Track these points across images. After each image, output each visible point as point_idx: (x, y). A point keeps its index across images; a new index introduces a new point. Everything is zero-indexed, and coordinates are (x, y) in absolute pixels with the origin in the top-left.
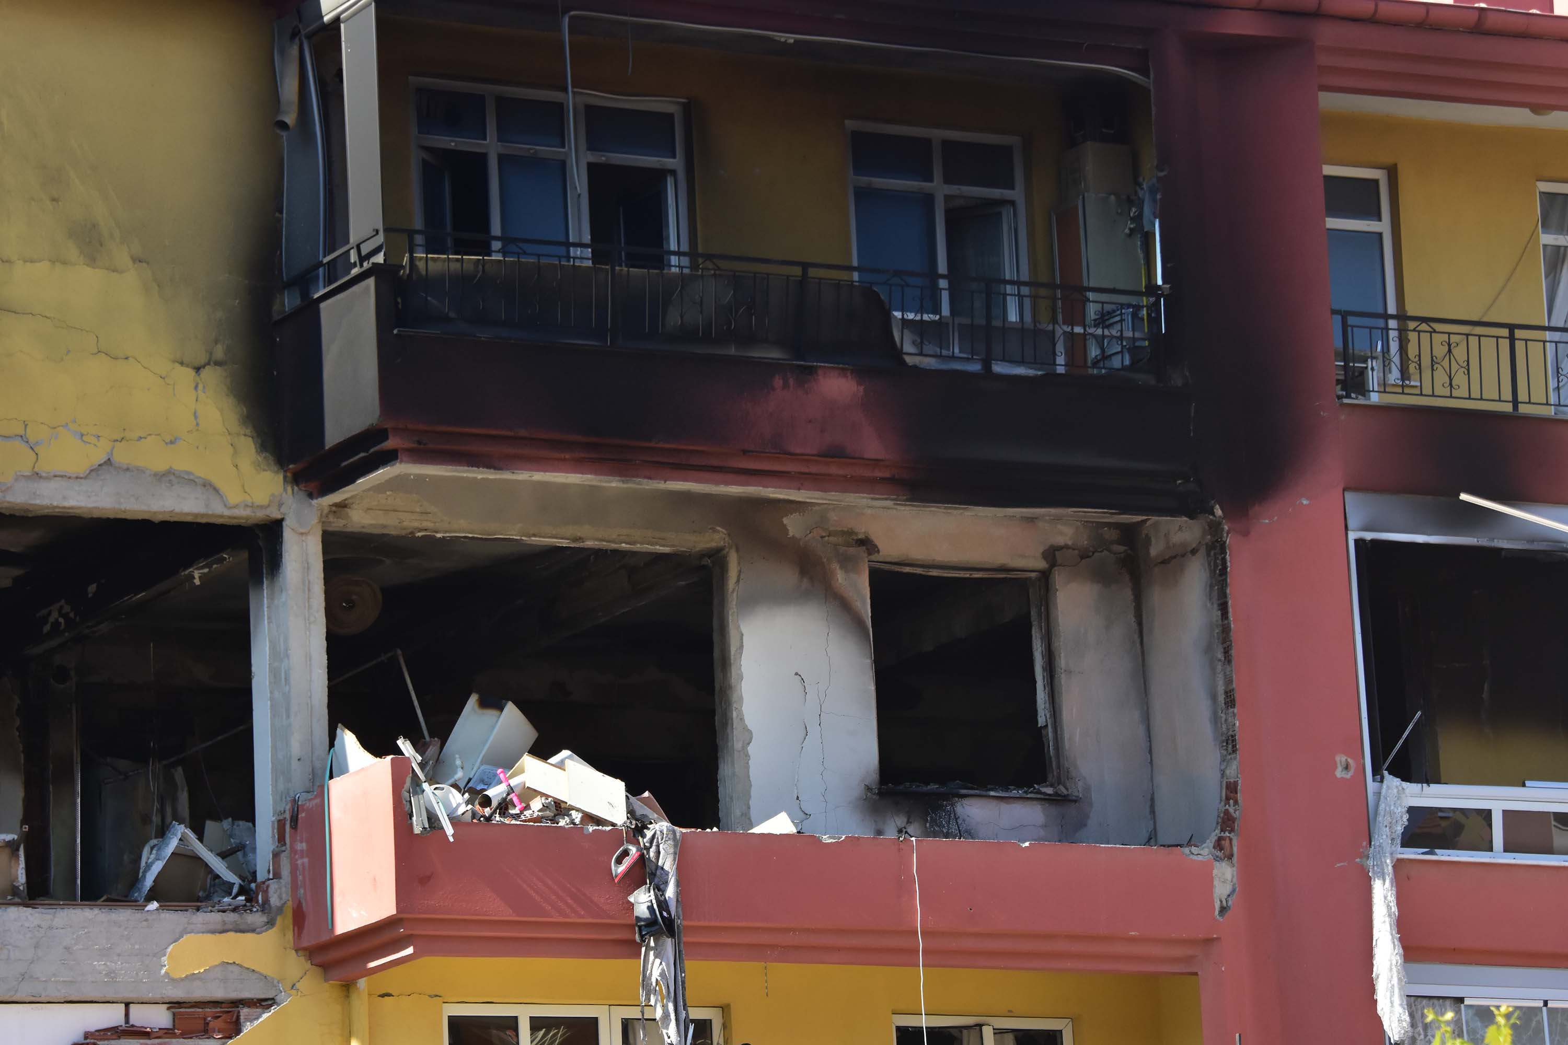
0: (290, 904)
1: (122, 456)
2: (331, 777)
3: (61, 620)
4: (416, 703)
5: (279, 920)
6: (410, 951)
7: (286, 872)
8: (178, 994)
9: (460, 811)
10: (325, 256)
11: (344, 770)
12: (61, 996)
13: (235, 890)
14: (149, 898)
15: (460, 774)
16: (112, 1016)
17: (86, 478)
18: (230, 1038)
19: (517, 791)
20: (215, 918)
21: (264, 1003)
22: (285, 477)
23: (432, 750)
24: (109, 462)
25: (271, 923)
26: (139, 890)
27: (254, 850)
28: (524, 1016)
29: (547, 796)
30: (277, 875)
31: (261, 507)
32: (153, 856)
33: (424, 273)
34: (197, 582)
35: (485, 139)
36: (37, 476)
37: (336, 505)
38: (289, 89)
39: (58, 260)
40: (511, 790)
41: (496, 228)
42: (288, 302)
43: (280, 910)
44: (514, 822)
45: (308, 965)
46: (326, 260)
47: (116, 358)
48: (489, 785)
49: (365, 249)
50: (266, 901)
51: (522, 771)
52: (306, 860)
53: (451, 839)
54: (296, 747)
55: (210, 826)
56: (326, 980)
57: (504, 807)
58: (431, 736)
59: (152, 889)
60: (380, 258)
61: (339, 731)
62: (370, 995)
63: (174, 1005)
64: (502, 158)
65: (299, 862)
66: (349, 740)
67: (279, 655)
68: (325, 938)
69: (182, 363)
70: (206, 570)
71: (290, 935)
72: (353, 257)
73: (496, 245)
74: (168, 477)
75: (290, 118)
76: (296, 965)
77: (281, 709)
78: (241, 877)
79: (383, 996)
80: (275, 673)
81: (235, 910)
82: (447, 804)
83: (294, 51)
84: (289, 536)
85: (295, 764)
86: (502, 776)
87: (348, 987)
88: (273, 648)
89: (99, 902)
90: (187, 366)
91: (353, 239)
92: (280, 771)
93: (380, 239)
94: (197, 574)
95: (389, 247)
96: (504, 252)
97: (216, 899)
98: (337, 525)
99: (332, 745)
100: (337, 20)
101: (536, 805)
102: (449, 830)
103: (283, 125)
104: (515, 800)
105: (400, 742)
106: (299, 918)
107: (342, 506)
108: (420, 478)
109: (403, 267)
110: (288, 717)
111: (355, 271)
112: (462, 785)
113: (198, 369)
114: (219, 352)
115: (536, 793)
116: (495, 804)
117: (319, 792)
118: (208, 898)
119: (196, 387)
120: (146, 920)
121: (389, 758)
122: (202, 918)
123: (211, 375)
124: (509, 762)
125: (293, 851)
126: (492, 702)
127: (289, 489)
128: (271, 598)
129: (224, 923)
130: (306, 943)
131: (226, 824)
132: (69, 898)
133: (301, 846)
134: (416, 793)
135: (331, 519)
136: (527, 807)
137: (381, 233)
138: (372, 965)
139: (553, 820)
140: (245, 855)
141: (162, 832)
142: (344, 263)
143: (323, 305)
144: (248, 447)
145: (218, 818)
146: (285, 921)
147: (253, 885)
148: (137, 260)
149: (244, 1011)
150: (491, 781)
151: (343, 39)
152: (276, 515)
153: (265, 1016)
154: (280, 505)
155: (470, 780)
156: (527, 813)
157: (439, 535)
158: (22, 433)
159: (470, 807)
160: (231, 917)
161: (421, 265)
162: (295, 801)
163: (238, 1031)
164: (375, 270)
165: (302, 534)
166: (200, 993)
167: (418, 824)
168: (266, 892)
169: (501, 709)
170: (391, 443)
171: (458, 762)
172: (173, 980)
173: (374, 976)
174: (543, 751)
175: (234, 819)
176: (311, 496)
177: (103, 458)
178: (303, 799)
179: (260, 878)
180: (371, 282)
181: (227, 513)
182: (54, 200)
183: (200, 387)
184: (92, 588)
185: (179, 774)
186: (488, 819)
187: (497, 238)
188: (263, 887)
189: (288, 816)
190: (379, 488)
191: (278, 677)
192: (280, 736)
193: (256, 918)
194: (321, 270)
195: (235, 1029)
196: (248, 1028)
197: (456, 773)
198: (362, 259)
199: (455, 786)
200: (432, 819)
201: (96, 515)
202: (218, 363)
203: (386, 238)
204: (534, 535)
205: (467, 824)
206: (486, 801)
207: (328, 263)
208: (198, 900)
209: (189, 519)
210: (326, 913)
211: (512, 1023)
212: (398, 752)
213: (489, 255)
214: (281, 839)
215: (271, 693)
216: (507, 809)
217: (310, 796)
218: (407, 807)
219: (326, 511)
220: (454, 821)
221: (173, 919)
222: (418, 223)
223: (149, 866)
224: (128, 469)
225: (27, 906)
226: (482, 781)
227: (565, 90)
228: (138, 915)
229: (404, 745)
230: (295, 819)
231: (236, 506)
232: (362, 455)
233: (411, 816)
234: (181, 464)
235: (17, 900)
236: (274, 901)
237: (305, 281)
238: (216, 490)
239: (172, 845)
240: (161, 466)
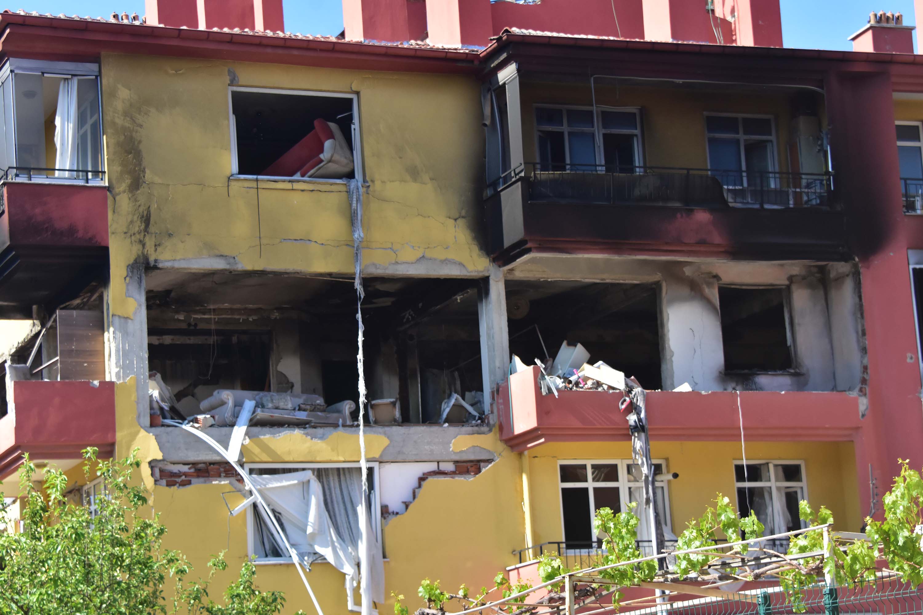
0: (497, 423)
1: (428, 254)
2: (511, 374)
3: (410, 317)
4: (543, 345)
5: (493, 429)
6: (543, 440)
7: (495, 411)
8: (457, 458)
9: (561, 385)
10: (502, 174)
11: (515, 371)
12: (414, 458)
13: (477, 418)
14: (445, 422)
15: (560, 372)
16: (433, 467)
17: (415, 263)
18: (477, 474)
19: (581, 378)
20: (469, 429)
21: (489, 461)
22: (490, 260)
23: (549, 363)
24: (423, 257)
25: (490, 431)
26: (441, 419)
27: (483, 403)
28: (589, 463)
29: (593, 379)
30: (492, 412)
31: (482, 272)
32: (446, 406)
33: (539, 179)
34: (459, 301)
35: (562, 126)
36: (397, 263)
37: (509, 270)
38: (487, 111)
39: (403, 181)
40: (579, 377)
41: (568, 161)
42: (489, 192)
43: (494, 425)
44: (581, 390)
45: (505, 446)
46: (503, 176)
47: (425, 217)
49: (517, 171)
50: (488, 422)
51: (583, 370)
52: (503, 406)
53: (557, 397)
54: (497, 364)
55: (467, 394)
56: (512, 452)
57: (577, 384)
58: (550, 357)
59: (446, 418)
60: (522, 174)
61: (513, 356)
62: (529, 457)
63: (456, 462)
64: (570, 134)
65: (500, 407)
66: (517, 360)
67: (490, 328)
68: (511, 436)
69: (450, 218)
70: (462, 296)
71: (498, 435)
72: (513, 174)
73: (568, 167)
74: (446, 261)
75: (488, 122)
76: (501, 447)
77: (491, 349)
78: (479, 413)
79: (534, 457)
80: (488, 335)
81: (477, 426)
82: (555, 384)
83: (489, 97)
84: (492, 282)
85: (497, 369)
86: (575, 372)
87: (521, 454)
88: (487, 325)
89: (426, 424)
90: (452, 219)
91: (513, 167)
92: (492, 372)
93: (522, 167)
94: (459, 298)
95: (526, 170)
96: (571, 170)
97: (470, 421)
98: (510, 277)
99: (511, 362)
100: (504, 84)
101: (589, 383)
102: (556, 393)
103: (485, 125)
104: (581, 381)
105: (536, 360)
106: (501, 429)
107: (512, 270)
108: (541, 258)
109: (531, 177)
110: (494, 351)
111: (514, 180)
112: (561, 376)
113: (456, 220)
114: (463, 213)
115: (588, 378)
116: (573, 383)
117: (506, 380)
118: (467, 421)
119: (455, 227)
120: (444, 430)
121: (532, 366)
122: (464, 429)
123: (461, 222)
124: (578, 367)
125: (498, 403)
126: (572, 343)
127: (491, 265)
128: (486, 306)
129: (473, 431)
130: (504, 438)
131: (473, 393)
132: (417, 423)
133: (501, 401)
134: (543, 380)
135: (508, 275)
136: (586, 384)
137: (523, 164)
138: (529, 445)
139: (596, 388)
140: (481, 404)
141: (450, 396)
142: (509, 177)
143: (502, 193)
144: (475, 249)
145: (470, 391)
146: (496, 429)
147: (483, 416)
148: (431, 179)
149: (482, 464)
150: (572, 374)
151: (507, 90)
152: (487, 274)
153: (490, 466)
154: (488, 271)
155: (564, 374)
156: (586, 386)
157: (549, 280)
158: (391, 247)
159: (564, 384)
160: (476, 428)
161: (538, 176)
162: (498, 384)
163: (480, 472)
164: (521, 179)
165: (497, 281)
166: (465, 457)
167: (544, 392)
168: (488, 419)
169: (576, 346)
170: (528, 245)
171: (559, 367)
172: (454, 453)
173: (531, 450)
174: (592, 362)
175: (476, 391)
176: (500, 266)
177: (421, 255)
178: (500, 383)
179: (486, 413)
180: (519, 183)
181: (468, 274)
182: (401, 158)
183: (457, 226)
184: (420, 305)
185: (456, 374)
186: (571, 389)
187: (568, 164)
188: (487, 417)
189: (495, 389)
190: (526, 263)
191: (490, 337)
192: (491, 359)
193: (485, 429)
194: (501, 180)
195: (478, 471)
196: (483, 470)
197: (558, 371)
198: (516, 175)
199: (559, 377)
200: (549, 389)
201: (420, 277)
202: (463, 217)
203: (525, 167)
204: (586, 279)
205: (563, 391)
206: (570, 382)
207: (504, 177)
208: (464, 422)
209: (455, 277)
210: (511, 427)
211: (584, 467)
212: (535, 364)
213: (565, 171)
214: (493, 398)
215: (488, 342)
216: (578, 384)
217: (503, 382)
218: (540, 385)
219: (506, 272)
220: (558, 390)
221: (454, 430)
222: (538, 160)
223: (444, 410)
224: (431, 259)
225: (399, 426)
226: (569, 374)
227: (592, 105)
228: (441, 429)
229: (538, 361)
230: (498, 391)
231: (471, 272)
232: (518, 250)
233: (541, 388)
234: (451, 256)
235: (396, 424)
236: (491, 422)
237: (495, 184)
238: (464, 266)
239: (453, 401)
240: (443, 257)
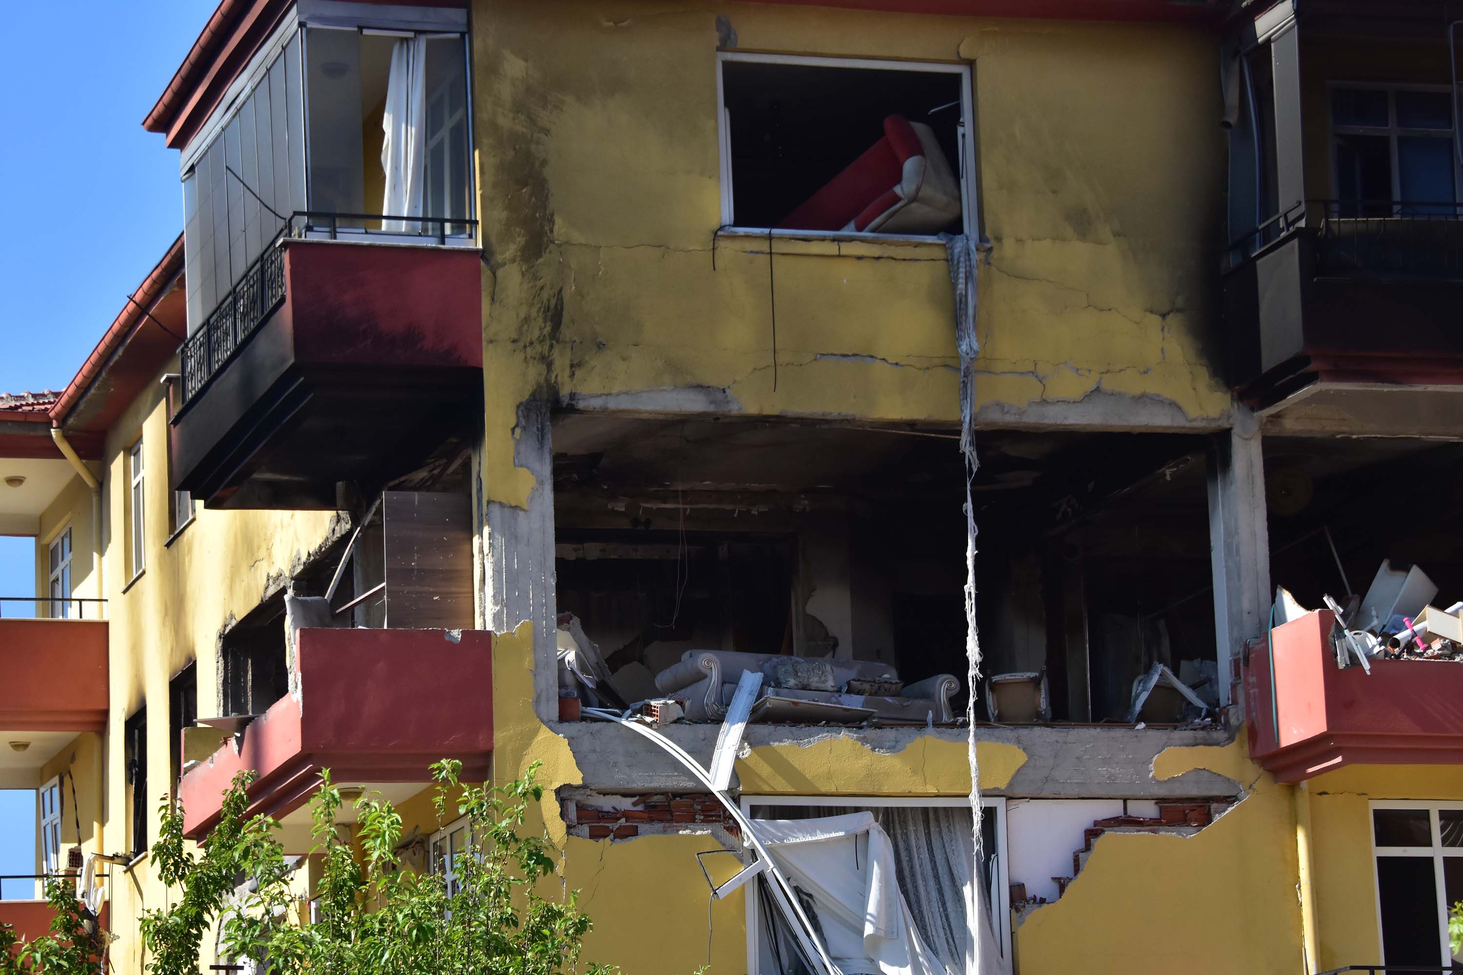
0: (1245, 724)
1: (1108, 384)
2: (1274, 626)
3: (1069, 510)
4: (1340, 567)
5: (1237, 737)
6: (1339, 759)
7: (1241, 700)
8: (1162, 792)
9: (1376, 650)
10: (1260, 224)
11: (1283, 620)
12: (1076, 792)
13: (1203, 714)
14: (1138, 721)
15: (1375, 622)
16: (1113, 809)
17: (1081, 402)
18: (1204, 826)
19: (1420, 635)
20: (1188, 734)
21: (1229, 800)
22: (1232, 398)
23: (1353, 604)
24: (1098, 389)
25: (1231, 739)
26: (1132, 713)
27: (1217, 683)
28: (1434, 809)
29: (1445, 639)
30: (1235, 702)
31: (1214, 419)
32: (1140, 688)
33: (1337, 233)
34: (1168, 478)
35: (1387, 126)
36: (1044, 402)
37: (1272, 416)
38: (1232, 97)
39: (1059, 238)
40: (1415, 634)
41: (1397, 196)
42: (1232, 260)
43: (1238, 728)
44: (1418, 659)
45: (1261, 771)
46: (1261, 227)
47: (1102, 310)
48: (1400, 630)
49: (1291, 217)
50: (1227, 722)
51: (1423, 619)
52: (1256, 690)
53: (1368, 673)
54: (1246, 604)
55: (1184, 665)
56: (1276, 782)
57: (1410, 647)
58: (1353, 592)
59: (1141, 713)
60: (1302, 224)
61: (1278, 590)
62: (1311, 793)
63: (1160, 801)
64: (1401, 140)
65: (1252, 691)
66: (1287, 598)
67: (1231, 533)
68: (1273, 750)
69: (1152, 312)
70: (1175, 469)
71: (1246, 748)
72: (1282, 224)
73: (1396, 208)
74: (1141, 399)
75: (1233, 119)
76: (1252, 771)
77: (1235, 574)
78: (1208, 704)
79: (1321, 794)
80: (1228, 547)
81: (1203, 728)
82: (1364, 645)
83: (1236, 67)
84: (1236, 440)
85: (1245, 616)
86: (1407, 623)
87: (1293, 788)
88: (1226, 528)
89: (1101, 723)
90: (1156, 314)
91: (1282, 210)
92: (1235, 621)
93: (1302, 208)
94: (1168, 472)
95: (1308, 214)
96: (1403, 215)
97: (1189, 721)
98: (1274, 431)
99: (1273, 601)
100: (1268, 41)
101: (1436, 645)
102: (1367, 666)
103: (1227, 125)
104: (1419, 642)
105: (1325, 599)
106: (1253, 735)
107: (1278, 416)
108: (1339, 392)
109: (1321, 230)
110: (1239, 580)
111: (1283, 234)
112: (1378, 631)
113: (1164, 316)
114: (1180, 301)
115: (1434, 636)
116: (1402, 645)
117: (1264, 638)
118: (1184, 719)
119: (1163, 330)
120: (1137, 737)
121: (1317, 611)
122: (1178, 735)
123: (1173, 320)
124: (1414, 612)
125: (1247, 683)
126: (1401, 566)
127: (1236, 405)
128: (1224, 489)
129: (1196, 738)
130: (1260, 753)
131: (1196, 663)
132: (1082, 721)
133: (1252, 679)
134: (1339, 638)
135: (1269, 427)
136: (1429, 647)
137: (1303, 205)
138: (1310, 770)
139: (1451, 657)
140: (1211, 686)
141: (1148, 670)
142: (1274, 229)
143: (1258, 262)
144: (1203, 374)
145: (1190, 658)
146: (1242, 736)
147: (1217, 709)
148: (1116, 234)
149: (1214, 806)
150: (1401, 628)
151: (1273, 55)
152: (1226, 425)
153: (1230, 809)
154: (1229, 417)
155: (1384, 626)
156: (1429, 652)
157: (1354, 437)
158: (1032, 369)
159: (1383, 647)
160: (1201, 734)
161: (1335, 227)
162: (1246, 645)
163: (1210, 821)
164: (1299, 232)
165: (1246, 439)
166: (1179, 791)
167: (1342, 661)
168: (1227, 715)
169: (1408, 570)
170: (1313, 367)
171: (1374, 613)
172: (1158, 782)
173: (1314, 779)
174: (1442, 604)
175: (1202, 659)
176: (1253, 410)
177: (1092, 386)
178: (1252, 642)
179: (1223, 703)
180: (1295, 242)
181: (1188, 425)
182: (1055, 192)
183: (1166, 329)
184: (1091, 485)
185: (1162, 624)
186: (1398, 657)
187: (1397, 203)
188: (1225, 711)
189: (1241, 656)
190: (1307, 401)
191: (1231, 550)
192: (1234, 595)
193: (1220, 735)
194: (1257, 234)
195: (1207, 819)
196: (1217, 818)
197: (1372, 621)
198: (1288, 225)
199: (1372, 632)
200: (1353, 657)
201: (1089, 430)
202: (1179, 310)
203: (1307, 207)
204: (1431, 434)
205: (1381, 661)
206: (1396, 644)
207: (1263, 229)
208: (1177, 721)
209: (1160, 431)
210: (1273, 733)
211: (1425, 815)
212: (1325, 606)
213: (1391, 216)
214: (1237, 674)
215: (1226, 562)
216: (1413, 648)
217: (1258, 641)
218: (1333, 648)
219: (1265, 420)
220: (1371, 658)
221: (1156, 736)
222: (1334, 194)
223: (1138, 696)
224: (1112, 394)
225: (1048, 726)
226: (1394, 627)
227: (1451, 83)
228: (1130, 733)
229: (1330, 602)
230: (1247, 659)
231: (1195, 420)
232: (1291, 376)
233: (1336, 655)
234: (1152, 390)
235: (1040, 722)
236: (1233, 721)
237: (1244, 244)
238: (1179, 408)
239: (1155, 679)
240: (1137, 390)
